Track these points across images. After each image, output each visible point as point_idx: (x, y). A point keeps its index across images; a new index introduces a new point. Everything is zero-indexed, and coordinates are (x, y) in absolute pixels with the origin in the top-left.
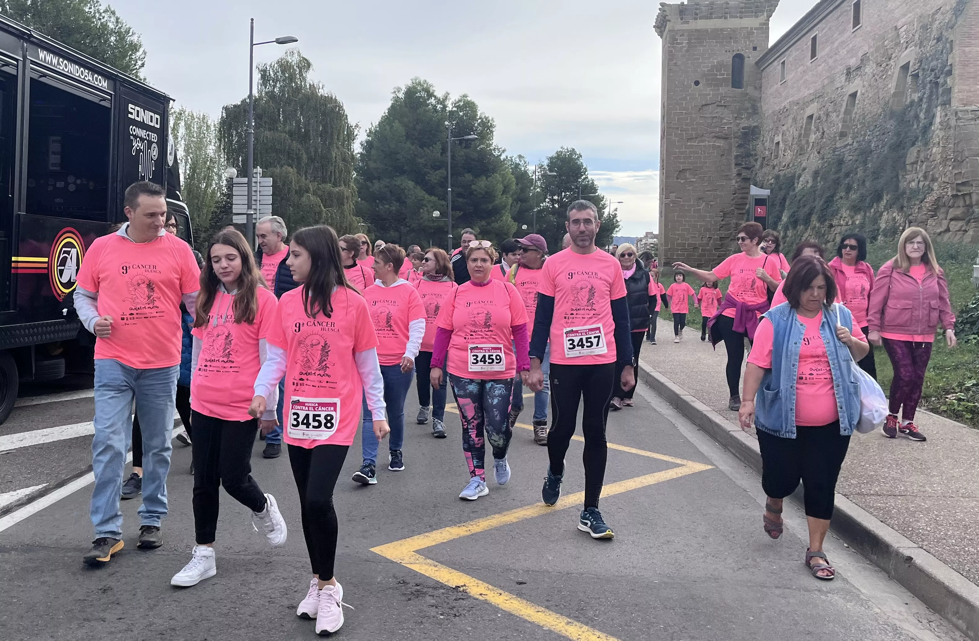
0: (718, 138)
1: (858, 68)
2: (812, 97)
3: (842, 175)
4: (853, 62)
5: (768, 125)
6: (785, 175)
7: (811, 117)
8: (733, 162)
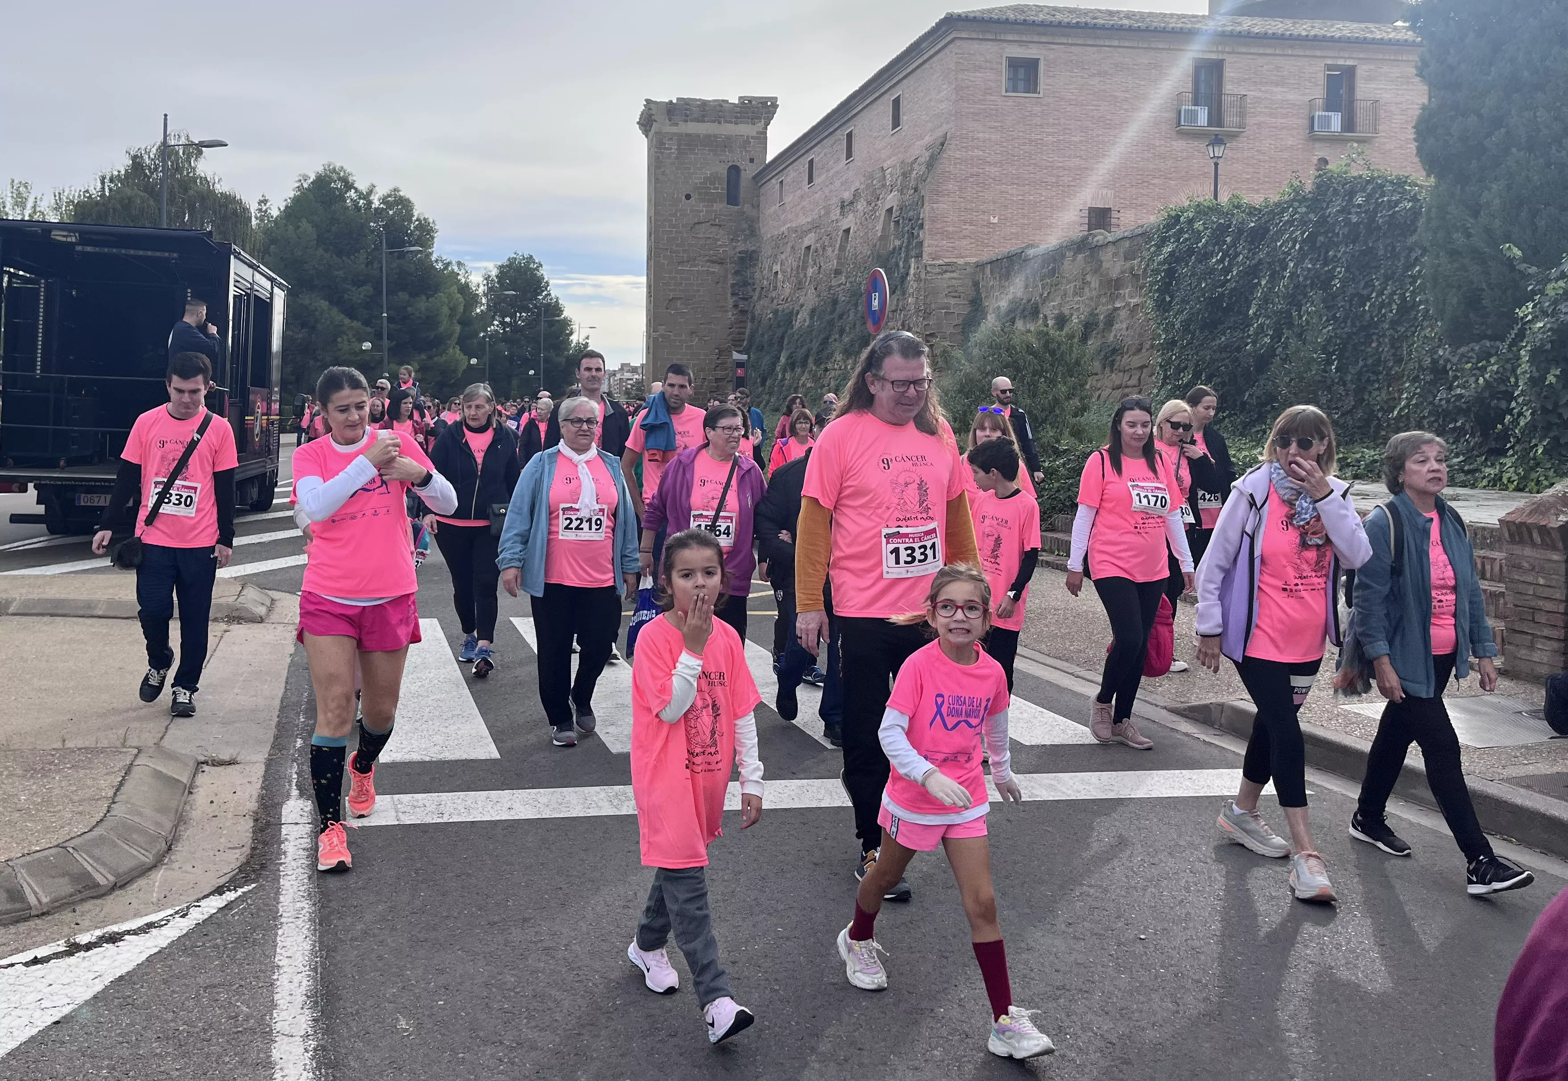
0: (713, 262)
1: (852, 203)
2: (810, 227)
3: (836, 315)
4: (847, 196)
5: (766, 251)
6: (783, 310)
7: (808, 248)
8: (729, 291)
